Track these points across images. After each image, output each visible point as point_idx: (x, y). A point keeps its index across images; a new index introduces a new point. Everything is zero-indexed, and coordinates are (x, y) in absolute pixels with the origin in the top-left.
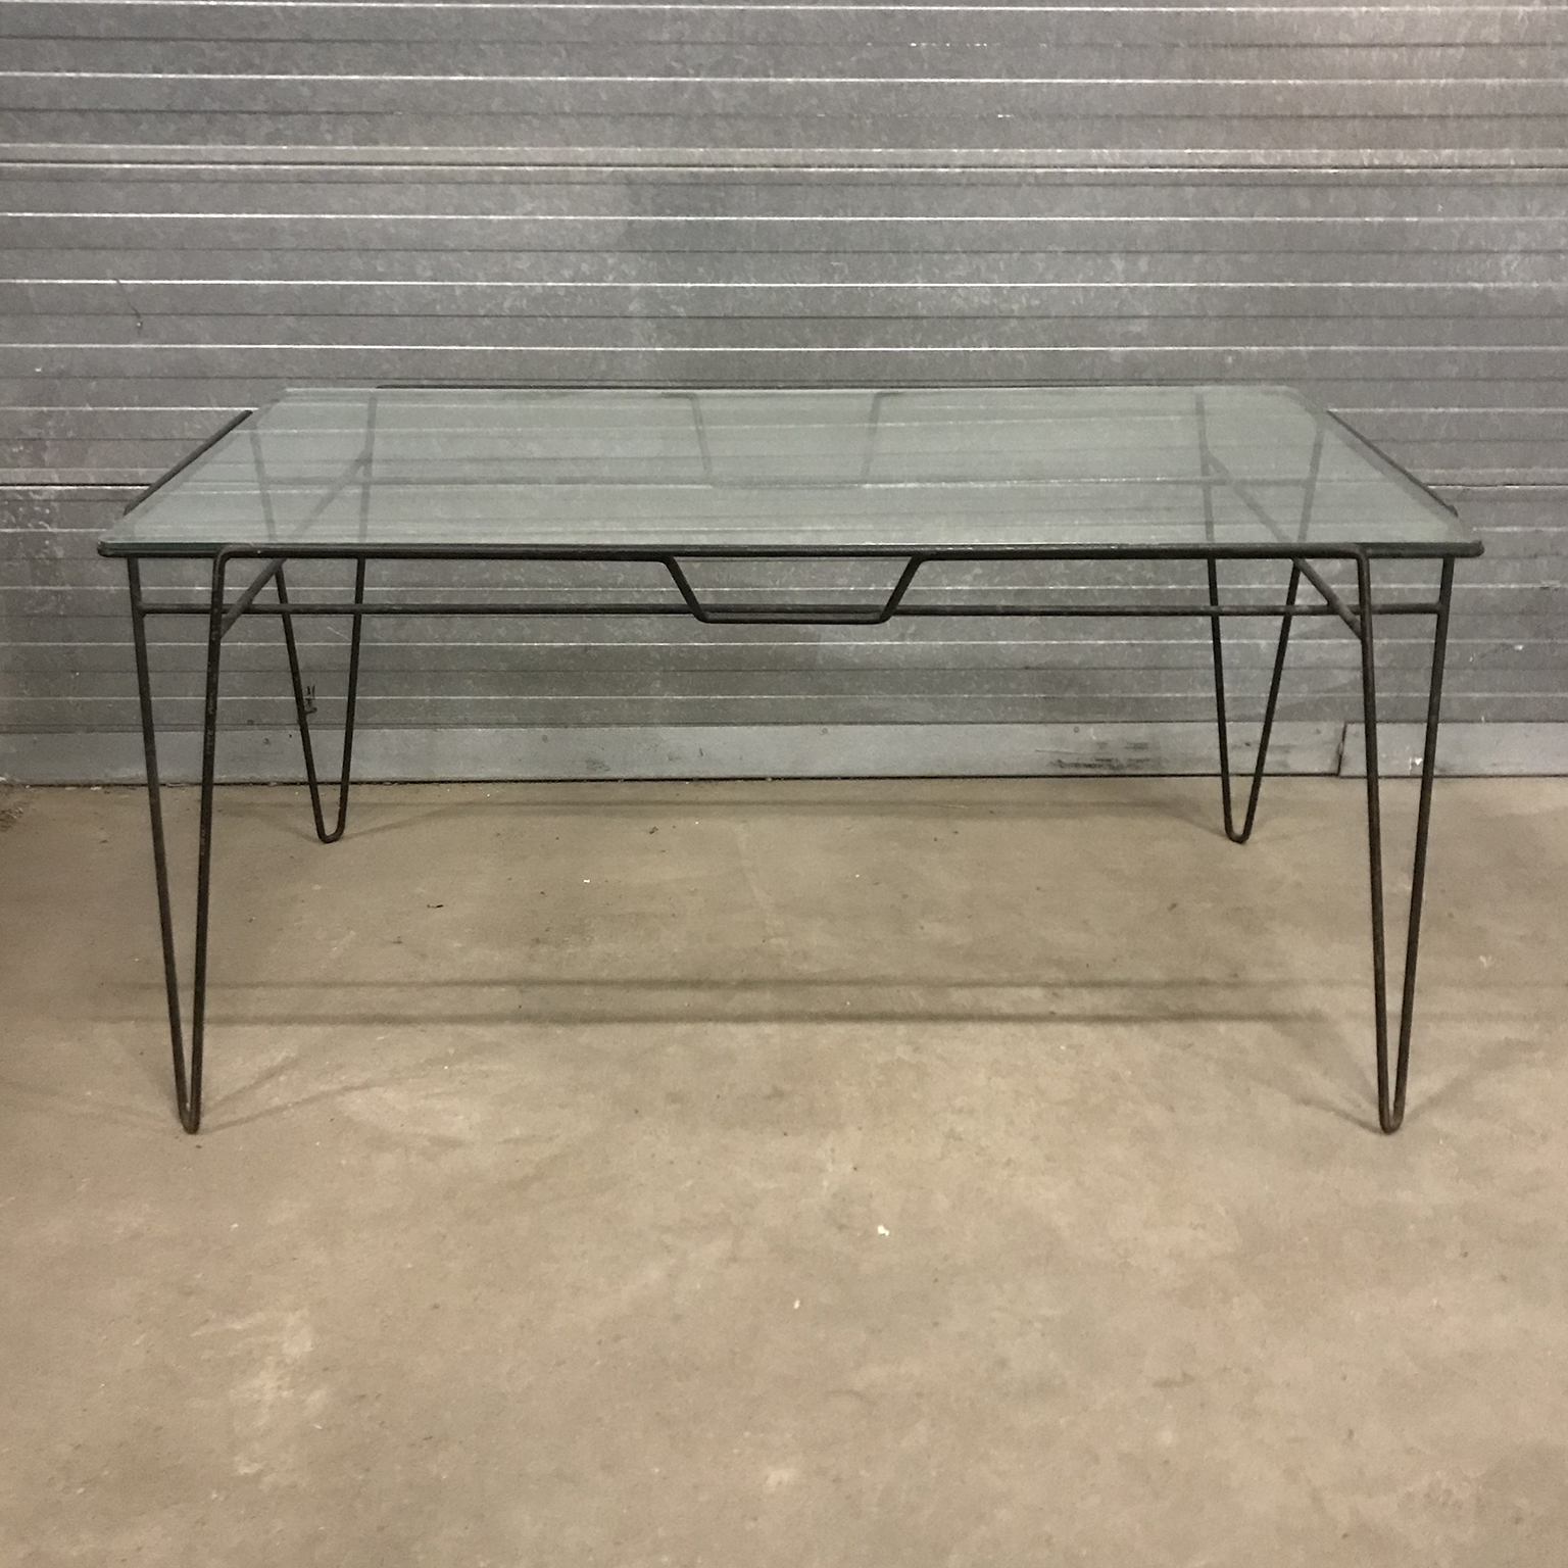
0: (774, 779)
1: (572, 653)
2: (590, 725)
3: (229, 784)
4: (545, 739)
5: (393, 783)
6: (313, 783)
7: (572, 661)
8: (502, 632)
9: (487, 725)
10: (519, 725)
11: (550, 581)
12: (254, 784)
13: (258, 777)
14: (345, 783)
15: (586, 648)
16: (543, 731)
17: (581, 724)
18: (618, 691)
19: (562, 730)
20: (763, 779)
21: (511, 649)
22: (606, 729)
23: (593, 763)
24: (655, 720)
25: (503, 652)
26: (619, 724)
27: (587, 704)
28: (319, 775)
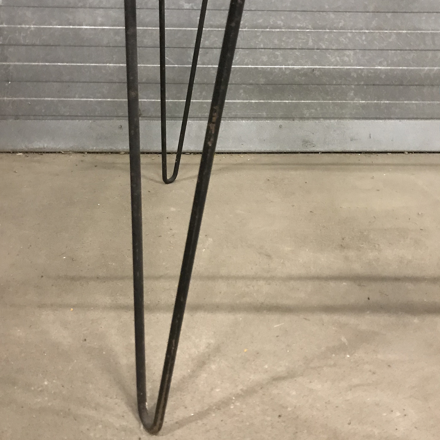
0: (409, 152)
1: (305, 73)
2: (308, 119)
3: (97, 153)
4: (280, 127)
5: (191, 153)
6: (164, 153)
7: (303, 78)
8: (265, 59)
9: (248, 118)
10: (267, 118)
11: (298, 25)
12: (112, 153)
13: (114, 148)
14: (179, 153)
15: (313, 70)
16: (280, 122)
17: (302, 118)
18: (328, 98)
19: (291, 122)
20: (403, 153)
21: (269, 69)
22: (317, 121)
23: (305, 142)
24: (346, 116)
25: (263, 71)
26: (325, 118)
27: (308, 106)
28: (168, 149)
